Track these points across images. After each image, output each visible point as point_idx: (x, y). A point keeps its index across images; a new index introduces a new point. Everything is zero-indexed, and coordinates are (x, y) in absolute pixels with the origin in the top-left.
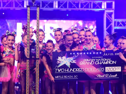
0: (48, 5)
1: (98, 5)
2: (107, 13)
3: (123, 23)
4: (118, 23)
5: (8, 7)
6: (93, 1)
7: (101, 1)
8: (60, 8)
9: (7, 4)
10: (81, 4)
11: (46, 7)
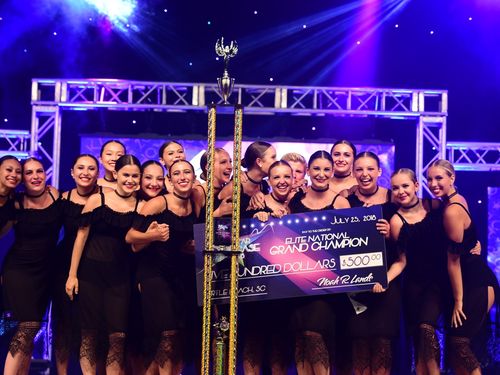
0: (259, 100)
1: (400, 102)
2: (425, 123)
3: (470, 153)
4: (457, 153)
5: (149, 103)
6: (387, 90)
7: (410, 92)
8: (292, 110)
9: (145, 95)
10: (353, 96)
11: (253, 106)
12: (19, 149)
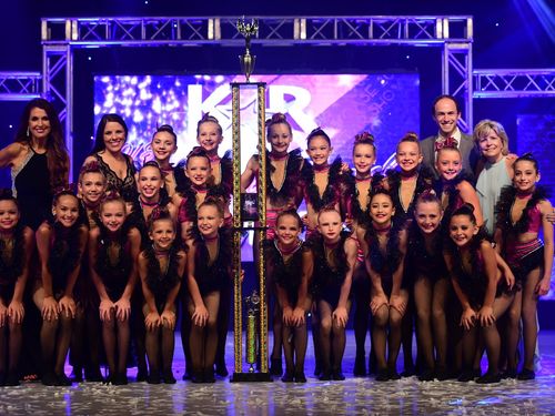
0: (278, 31)
1: (424, 29)
2: (450, 50)
3: (497, 79)
4: (484, 80)
5: (165, 39)
6: (410, 17)
7: (434, 18)
8: (308, 41)
9: (159, 30)
10: (374, 24)
11: (271, 38)
12: (31, 92)
